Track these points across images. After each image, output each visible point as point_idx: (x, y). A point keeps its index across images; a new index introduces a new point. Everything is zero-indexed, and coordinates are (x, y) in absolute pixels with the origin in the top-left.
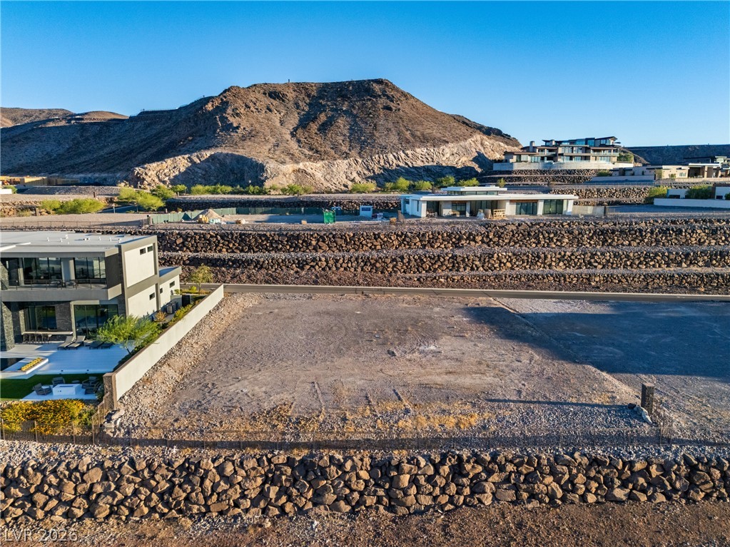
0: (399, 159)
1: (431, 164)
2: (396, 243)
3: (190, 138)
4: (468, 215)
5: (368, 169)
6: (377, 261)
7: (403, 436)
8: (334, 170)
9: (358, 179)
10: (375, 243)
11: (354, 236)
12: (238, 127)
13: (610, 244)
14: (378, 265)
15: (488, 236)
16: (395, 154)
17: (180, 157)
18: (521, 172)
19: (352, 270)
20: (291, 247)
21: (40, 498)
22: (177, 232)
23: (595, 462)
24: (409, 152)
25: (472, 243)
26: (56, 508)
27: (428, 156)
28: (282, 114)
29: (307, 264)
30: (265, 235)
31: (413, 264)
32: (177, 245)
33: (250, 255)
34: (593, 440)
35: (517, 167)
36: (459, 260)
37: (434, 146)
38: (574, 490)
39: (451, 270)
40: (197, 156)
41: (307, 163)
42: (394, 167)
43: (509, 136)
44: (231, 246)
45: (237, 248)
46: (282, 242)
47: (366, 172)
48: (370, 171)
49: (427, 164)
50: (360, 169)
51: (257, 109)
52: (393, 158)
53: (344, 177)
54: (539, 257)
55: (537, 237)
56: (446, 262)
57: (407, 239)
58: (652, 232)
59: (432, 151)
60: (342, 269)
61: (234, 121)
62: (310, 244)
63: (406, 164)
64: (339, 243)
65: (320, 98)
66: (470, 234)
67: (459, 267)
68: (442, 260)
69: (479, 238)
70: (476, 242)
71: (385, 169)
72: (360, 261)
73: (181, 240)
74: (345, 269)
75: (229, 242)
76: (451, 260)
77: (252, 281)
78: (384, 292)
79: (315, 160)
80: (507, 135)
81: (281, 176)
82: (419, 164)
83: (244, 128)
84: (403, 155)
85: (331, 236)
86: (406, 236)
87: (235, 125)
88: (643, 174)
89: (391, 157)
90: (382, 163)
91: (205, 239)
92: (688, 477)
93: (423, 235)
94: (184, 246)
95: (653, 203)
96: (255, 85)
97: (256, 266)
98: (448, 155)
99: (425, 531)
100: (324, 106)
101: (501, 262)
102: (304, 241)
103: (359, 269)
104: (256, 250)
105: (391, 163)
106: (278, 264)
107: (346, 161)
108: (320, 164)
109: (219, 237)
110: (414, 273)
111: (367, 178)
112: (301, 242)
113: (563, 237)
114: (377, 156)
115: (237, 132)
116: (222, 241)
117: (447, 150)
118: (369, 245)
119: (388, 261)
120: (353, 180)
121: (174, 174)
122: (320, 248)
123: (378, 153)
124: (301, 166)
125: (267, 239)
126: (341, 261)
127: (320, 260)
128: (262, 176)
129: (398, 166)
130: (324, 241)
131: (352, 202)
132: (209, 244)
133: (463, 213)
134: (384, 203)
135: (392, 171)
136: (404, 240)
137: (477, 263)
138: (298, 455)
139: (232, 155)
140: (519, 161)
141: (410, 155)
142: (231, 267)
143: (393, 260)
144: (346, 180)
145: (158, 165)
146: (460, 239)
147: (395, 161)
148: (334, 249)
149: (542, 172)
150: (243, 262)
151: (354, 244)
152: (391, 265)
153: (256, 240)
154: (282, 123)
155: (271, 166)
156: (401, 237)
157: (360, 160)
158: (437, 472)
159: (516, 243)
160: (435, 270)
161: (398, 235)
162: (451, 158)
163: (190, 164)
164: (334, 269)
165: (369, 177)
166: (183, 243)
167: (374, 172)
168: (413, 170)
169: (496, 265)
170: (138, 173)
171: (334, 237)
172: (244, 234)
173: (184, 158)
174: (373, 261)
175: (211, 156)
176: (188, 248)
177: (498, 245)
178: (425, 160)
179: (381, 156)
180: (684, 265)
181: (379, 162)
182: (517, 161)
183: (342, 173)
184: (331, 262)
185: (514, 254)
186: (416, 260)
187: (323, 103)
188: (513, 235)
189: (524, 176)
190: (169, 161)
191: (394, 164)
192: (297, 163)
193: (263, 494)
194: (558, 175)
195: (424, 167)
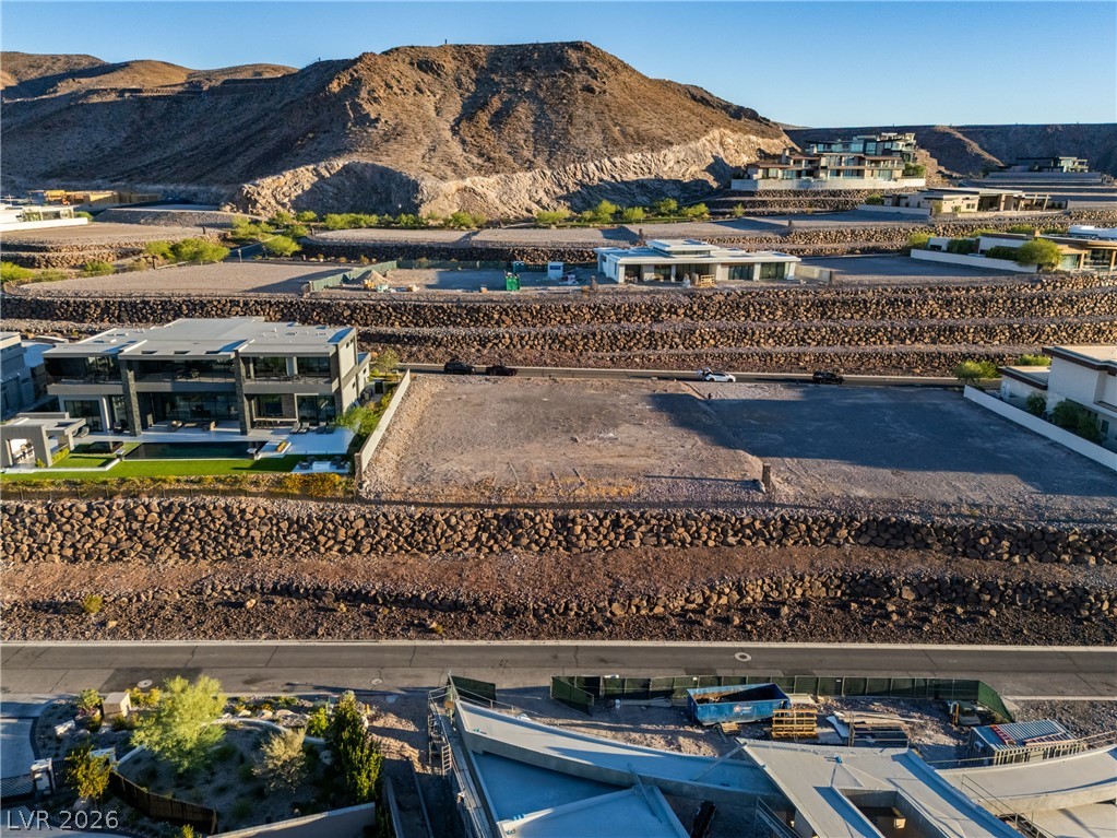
0: (602, 170)
1: (647, 176)
2: (588, 316)
3: (311, 135)
4: (673, 279)
5: (560, 186)
6: (566, 338)
7: (578, 500)
8: (513, 188)
9: (546, 200)
10: (565, 317)
11: (541, 309)
12: (377, 120)
13: (830, 317)
14: (567, 343)
15: (691, 309)
16: (597, 162)
17: (302, 169)
18: (767, 193)
19: (539, 348)
20: (471, 321)
21: (322, 539)
22: (344, 302)
23: (715, 518)
24: (617, 160)
25: (674, 316)
26: (333, 546)
27: (643, 166)
28: (438, 97)
29: (489, 341)
30: (442, 307)
31: (606, 341)
32: (345, 318)
33: (426, 331)
34: (717, 504)
35: (763, 185)
36: (657, 337)
37: (653, 151)
38: (699, 537)
39: (648, 348)
40: (326, 167)
41: (476, 178)
42: (596, 182)
43: (768, 121)
44: (404, 319)
45: (411, 322)
46: (461, 315)
47: (557, 190)
48: (562, 188)
49: (641, 177)
50: (548, 185)
51: (402, 90)
52: (595, 168)
53: (527, 197)
54: (746, 333)
55: (746, 309)
56: (643, 340)
57: (601, 313)
58: (878, 304)
59: (650, 157)
60: (528, 347)
61: (371, 110)
62: (492, 318)
63: (613, 177)
64: (524, 317)
65: (493, 71)
66: (672, 306)
67: (656, 345)
68: (638, 337)
69: (681, 311)
70: (678, 316)
71: (583, 185)
72: (547, 338)
73: (349, 312)
74: (531, 347)
75: (402, 315)
76: (648, 337)
77: (431, 360)
78: (573, 374)
79: (487, 173)
80: (764, 119)
81: (441, 198)
82: (631, 177)
83: (386, 122)
84: (608, 164)
85: (515, 309)
86: (599, 309)
87: (373, 116)
88: (919, 206)
89: (591, 166)
90: (579, 177)
91: (376, 311)
92: (783, 529)
93: (619, 307)
94: (353, 319)
95: (909, 255)
96: (397, 49)
97: (434, 344)
98: (671, 164)
99: (590, 561)
100: (497, 84)
101: (703, 339)
102: (485, 314)
103: (547, 347)
104: (432, 323)
105: (592, 176)
106: (458, 342)
107: (529, 174)
108: (493, 179)
109: (391, 309)
110: (607, 351)
111: (558, 199)
112: (481, 315)
113: (777, 309)
114: (572, 166)
115: (376, 128)
116: (394, 314)
117: (670, 156)
118: (558, 319)
119: (579, 338)
120: (538, 202)
121: (296, 194)
122: (503, 322)
123: (574, 162)
124: (468, 182)
125: (444, 311)
126: (527, 338)
127: (504, 337)
128: (416, 198)
129: (601, 180)
130: (507, 315)
131: (537, 250)
132: (380, 317)
133: (667, 277)
134: (578, 251)
135: (592, 188)
136: (597, 313)
137: (677, 340)
138: (502, 512)
139: (373, 166)
140: (766, 176)
141: (618, 164)
142: (406, 344)
143: (584, 337)
144: (529, 202)
145: (274, 181)
146: (660, 312)
147: (597, 173)
148: (519, 323)
149: (796, 193)
150: (420, 339)
151: (541, 318)
152: (582, 343)
153: (432, 313)
154: (438, 111)
155: (428, 183)
156: (593, 309)
157: (548, 173)
158: (601, 524)
159: (722, 316)
160: (631, 348)
161: (590, 308)
162: (676, 168)
163: (316, 179)
164: (519, 346)
165: (561, 198)
166: (351, 315)
167: (568, 190)
168: (622, 186)
169: (698, 343)
170: (248, 192)
171: (518, 310)
172: (418, 306)
173: (307, 170)
174: (561, 339)
175: (345, 166)
176: (356, 321)
177: (702, 318)
178: (638, 171)
179: (578, 166)
180: (908, 342)
181: (575, 174)
182: (763, 178)
183: (524, 191)
184: (516, 339)
185: (718, 330)
186: (609, 337)
187: (497, 79)
188: (720, 307)
189: (771, 199)
190: (288, 175)
191: (596, 178)
192: (463, 178)
193: (477, 538)
194: (818, 198)
195: (637, 181)
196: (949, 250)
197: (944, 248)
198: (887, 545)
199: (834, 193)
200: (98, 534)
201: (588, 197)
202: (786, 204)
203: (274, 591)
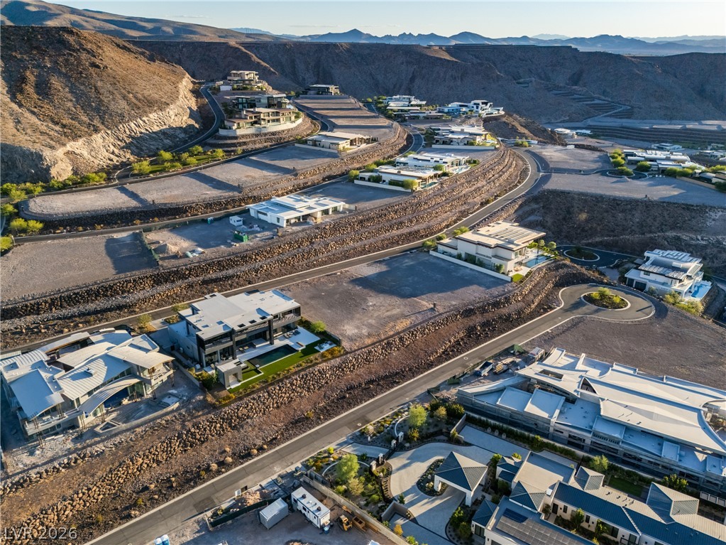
0: (139, 126)
1: (164, 127)
2: (288, 248)
4: (301, 220)
5: (119, 140)
8: (95, 146)
9: (116, 151)
10: (279, 250)
11: (270, 249)
15: (321, 235)
16: (135, 122)
18: (243, 136)
19: (277, 267)
24: (144, 118)
25: (317, 240)
27: (160, 121)
30: (230, 259)
32: (186, 275)
33: (230, 272)
34: (430, 319)
35: (239, 132)
36: (317, 251)
37: (161, 110)
39: (315, 256)
41: (72, 144)
42: (139, 135)
45: (217, 269)
46: (239, 260)
47: (119, 143)
48: (121, 141)
49: (162, 128)
50: (113, 141)
52: (135, 126)
53: (105, 151)
54: (344, 241)
55: (339, 230)
57: (292, 245)
59: (161, 114)
62: (252, 258)
63: (147, 130)
64: (264, 254)
65: (11, 50)
67: (317, 254)
68: (311, 252)
69: (319, 237)
71: (133, 138)
72: (279, 262)
73: (188, 272)
75: (213, 267)
77: (241, 286)
81: (60, 162)
82: (156, 129)
84: (141, 122)
86: (291, 243)
88: (330, 148)
89: (132, 125)
90: (128, 133)
91: (201, 268)
95: (353, 182)
97: (237, 277)
98: (173, 117)
100: (22, 61)
101: (332, 247)
103: (280, 266)
105: (135, 131)
107: (99, 135)
108: (81, 141)
109: (207, 266)
111: (122, 149)
113: (348, 228)
114: (121, 126)
117: (171, 113)
118: (277, 252)
120: (113, 153)
122: (257, 259)
123: (121, 123)
124: (68, 147)
125: (232, 261)
128: (43, 164)
129: (141, 133)
130: (258, 255)
131: (198, 205)
135: (138, 138)
137: (324, 250)
138: (386, 341)
141: (147, 122)
142: (225, 281)
143: (292, 258)
144: (107, 154)
146: (311, 239)
147: (137, 128)
149: (257, 135)
150: (230, 277)
151: (271, 253)
152: (292, 261)
153: (226, 262)
155: (47, 153)
157: (109, 132)
159: (332, 235)
160: (309, 257)
162: (176, 119)
164: (270, 269)
165: (124, 148)
167: (125, 142)
168: (154, 135)
171: (261, 252)
172: (219, 261)
178: (159, 124)
179: (124, 125)
180: (390, 231)
181: (125, 131)
182: (238, 128)
183: (101, 147)
184: (268, 266)
185: (335, 242)
186: (301, 255)
187: (19, 56)
188: (330, 232)
189: (248, 140)
191: (138, 132)
192: (64, 145)
193: (382, 352)
194: (267, 137)
195: (160, 131)
196: (369, 180)
197: (367, 179)
198: (467, 316)
199: (273, 134)
200: (283, 395)
201: (139, 145)
202: (254, 142)
203: (348, 390)
